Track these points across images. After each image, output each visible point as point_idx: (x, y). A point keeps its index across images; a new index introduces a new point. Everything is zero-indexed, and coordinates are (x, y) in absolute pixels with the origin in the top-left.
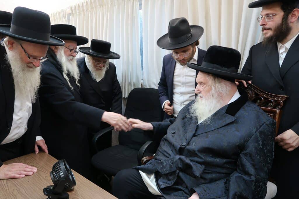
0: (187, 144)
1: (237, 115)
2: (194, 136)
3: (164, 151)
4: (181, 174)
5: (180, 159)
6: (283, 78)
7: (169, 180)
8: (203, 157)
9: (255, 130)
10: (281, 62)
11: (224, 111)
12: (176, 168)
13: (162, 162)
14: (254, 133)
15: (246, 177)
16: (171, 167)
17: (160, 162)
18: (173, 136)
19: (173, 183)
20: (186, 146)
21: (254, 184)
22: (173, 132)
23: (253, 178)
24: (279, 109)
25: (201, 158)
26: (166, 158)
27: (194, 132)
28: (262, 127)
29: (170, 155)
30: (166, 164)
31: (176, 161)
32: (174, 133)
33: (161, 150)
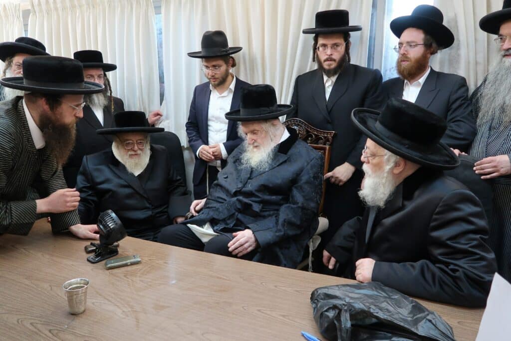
0: (243, 186)
1: (290, 152)
2: (249, 178)
5: (238, 200)
6: (330, 112)
9: (306, 164)
10: (327, 96)
12: (235, 209)
14: (305, 167)
16: (228, 210)
18: (226, 181)
20: (242, 188)
21: (300, 210)
22: (226, 176)
23: (300, 205)
24: (329, 145)
25: (260, 197)
26: (221, 204)
27: (249, 176)
28: (313, 161)
29: (225, 200)
30: (222, 209)
31: (234, 203)
32: (227, 178)
33: (213, 198)
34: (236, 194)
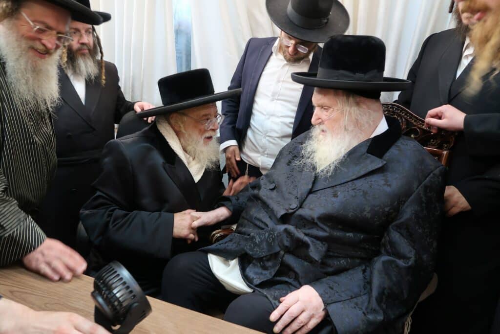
0: (299, 206)
1: (387, 155)
2: (311, 192)
3: (255, 218)
4: (290, 260)
5: (286, 230)
7: (265, 268)
8: (327, 229)
9: (416, 184)
11: (364, 149)
12: (280, 247)
13: (253, 238)
14: (415, 189)
15: (401, 263)
16: (269, 245)
17: (248, 237)
19: (273, 274)
20: (297, 210)
22: (271, 187)
23: (412, 263)
24: (448, 150)
25: (325, 231)
26: (260, 230)
27: (310, 186)
28: (428, 179)
29: (267, 225)
30: (259, 240)
31: (279, 235)
32: (273, 189)
34: (285, 219)
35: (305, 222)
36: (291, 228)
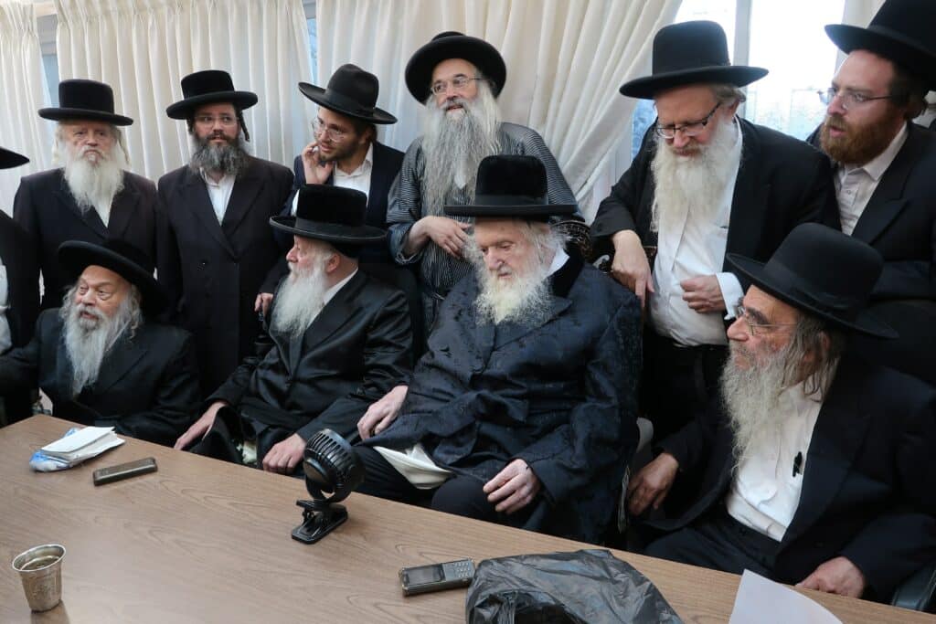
0: (484, 366)
1: (572, 293)
2: (493, 349)
3: (433, 389)
4: (486, 428)
5: (479, 396)
7: (459, 445)
8: (524, 384)
9: (608, 318)
12: (474, 416)
16: (460, 417)
17: (431, 414)
18: (447, 356)
19: (470, 448)
20: (484, 370)
21: (617, 412)
22: (444, 348)
23: (615, 402)
25: (522, 387)
26: (443, 405)
27: (492, 343)
28: (619, 311)
29: (452, 396)
30: (447, 414)
31: (472, 403)
32: (446, 350)
33: (424, 391)
34: (477, 381)
35: (498, 382)
36: (485, 392)
